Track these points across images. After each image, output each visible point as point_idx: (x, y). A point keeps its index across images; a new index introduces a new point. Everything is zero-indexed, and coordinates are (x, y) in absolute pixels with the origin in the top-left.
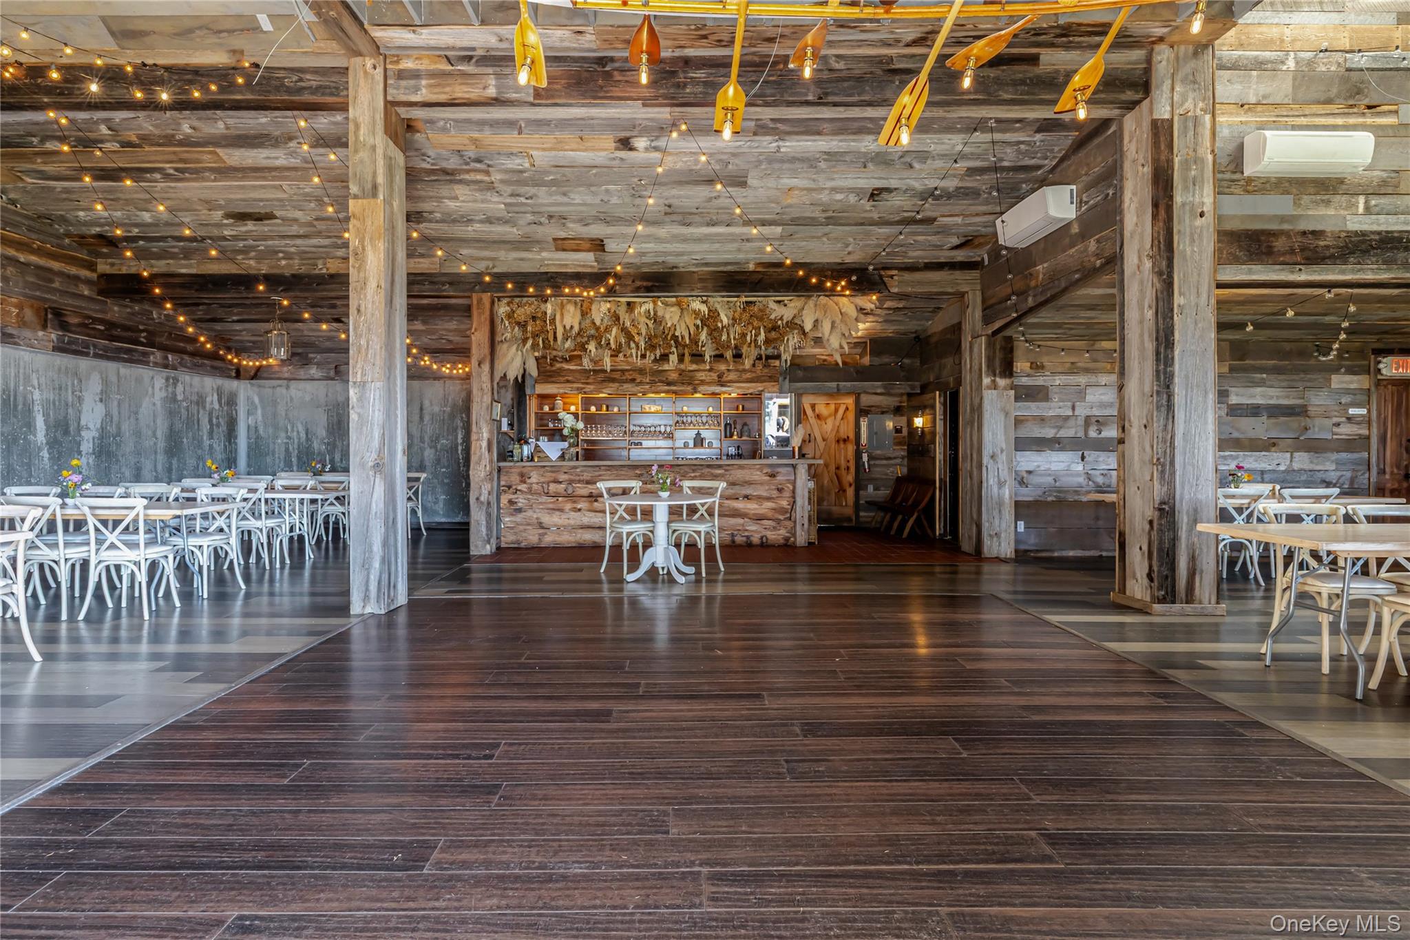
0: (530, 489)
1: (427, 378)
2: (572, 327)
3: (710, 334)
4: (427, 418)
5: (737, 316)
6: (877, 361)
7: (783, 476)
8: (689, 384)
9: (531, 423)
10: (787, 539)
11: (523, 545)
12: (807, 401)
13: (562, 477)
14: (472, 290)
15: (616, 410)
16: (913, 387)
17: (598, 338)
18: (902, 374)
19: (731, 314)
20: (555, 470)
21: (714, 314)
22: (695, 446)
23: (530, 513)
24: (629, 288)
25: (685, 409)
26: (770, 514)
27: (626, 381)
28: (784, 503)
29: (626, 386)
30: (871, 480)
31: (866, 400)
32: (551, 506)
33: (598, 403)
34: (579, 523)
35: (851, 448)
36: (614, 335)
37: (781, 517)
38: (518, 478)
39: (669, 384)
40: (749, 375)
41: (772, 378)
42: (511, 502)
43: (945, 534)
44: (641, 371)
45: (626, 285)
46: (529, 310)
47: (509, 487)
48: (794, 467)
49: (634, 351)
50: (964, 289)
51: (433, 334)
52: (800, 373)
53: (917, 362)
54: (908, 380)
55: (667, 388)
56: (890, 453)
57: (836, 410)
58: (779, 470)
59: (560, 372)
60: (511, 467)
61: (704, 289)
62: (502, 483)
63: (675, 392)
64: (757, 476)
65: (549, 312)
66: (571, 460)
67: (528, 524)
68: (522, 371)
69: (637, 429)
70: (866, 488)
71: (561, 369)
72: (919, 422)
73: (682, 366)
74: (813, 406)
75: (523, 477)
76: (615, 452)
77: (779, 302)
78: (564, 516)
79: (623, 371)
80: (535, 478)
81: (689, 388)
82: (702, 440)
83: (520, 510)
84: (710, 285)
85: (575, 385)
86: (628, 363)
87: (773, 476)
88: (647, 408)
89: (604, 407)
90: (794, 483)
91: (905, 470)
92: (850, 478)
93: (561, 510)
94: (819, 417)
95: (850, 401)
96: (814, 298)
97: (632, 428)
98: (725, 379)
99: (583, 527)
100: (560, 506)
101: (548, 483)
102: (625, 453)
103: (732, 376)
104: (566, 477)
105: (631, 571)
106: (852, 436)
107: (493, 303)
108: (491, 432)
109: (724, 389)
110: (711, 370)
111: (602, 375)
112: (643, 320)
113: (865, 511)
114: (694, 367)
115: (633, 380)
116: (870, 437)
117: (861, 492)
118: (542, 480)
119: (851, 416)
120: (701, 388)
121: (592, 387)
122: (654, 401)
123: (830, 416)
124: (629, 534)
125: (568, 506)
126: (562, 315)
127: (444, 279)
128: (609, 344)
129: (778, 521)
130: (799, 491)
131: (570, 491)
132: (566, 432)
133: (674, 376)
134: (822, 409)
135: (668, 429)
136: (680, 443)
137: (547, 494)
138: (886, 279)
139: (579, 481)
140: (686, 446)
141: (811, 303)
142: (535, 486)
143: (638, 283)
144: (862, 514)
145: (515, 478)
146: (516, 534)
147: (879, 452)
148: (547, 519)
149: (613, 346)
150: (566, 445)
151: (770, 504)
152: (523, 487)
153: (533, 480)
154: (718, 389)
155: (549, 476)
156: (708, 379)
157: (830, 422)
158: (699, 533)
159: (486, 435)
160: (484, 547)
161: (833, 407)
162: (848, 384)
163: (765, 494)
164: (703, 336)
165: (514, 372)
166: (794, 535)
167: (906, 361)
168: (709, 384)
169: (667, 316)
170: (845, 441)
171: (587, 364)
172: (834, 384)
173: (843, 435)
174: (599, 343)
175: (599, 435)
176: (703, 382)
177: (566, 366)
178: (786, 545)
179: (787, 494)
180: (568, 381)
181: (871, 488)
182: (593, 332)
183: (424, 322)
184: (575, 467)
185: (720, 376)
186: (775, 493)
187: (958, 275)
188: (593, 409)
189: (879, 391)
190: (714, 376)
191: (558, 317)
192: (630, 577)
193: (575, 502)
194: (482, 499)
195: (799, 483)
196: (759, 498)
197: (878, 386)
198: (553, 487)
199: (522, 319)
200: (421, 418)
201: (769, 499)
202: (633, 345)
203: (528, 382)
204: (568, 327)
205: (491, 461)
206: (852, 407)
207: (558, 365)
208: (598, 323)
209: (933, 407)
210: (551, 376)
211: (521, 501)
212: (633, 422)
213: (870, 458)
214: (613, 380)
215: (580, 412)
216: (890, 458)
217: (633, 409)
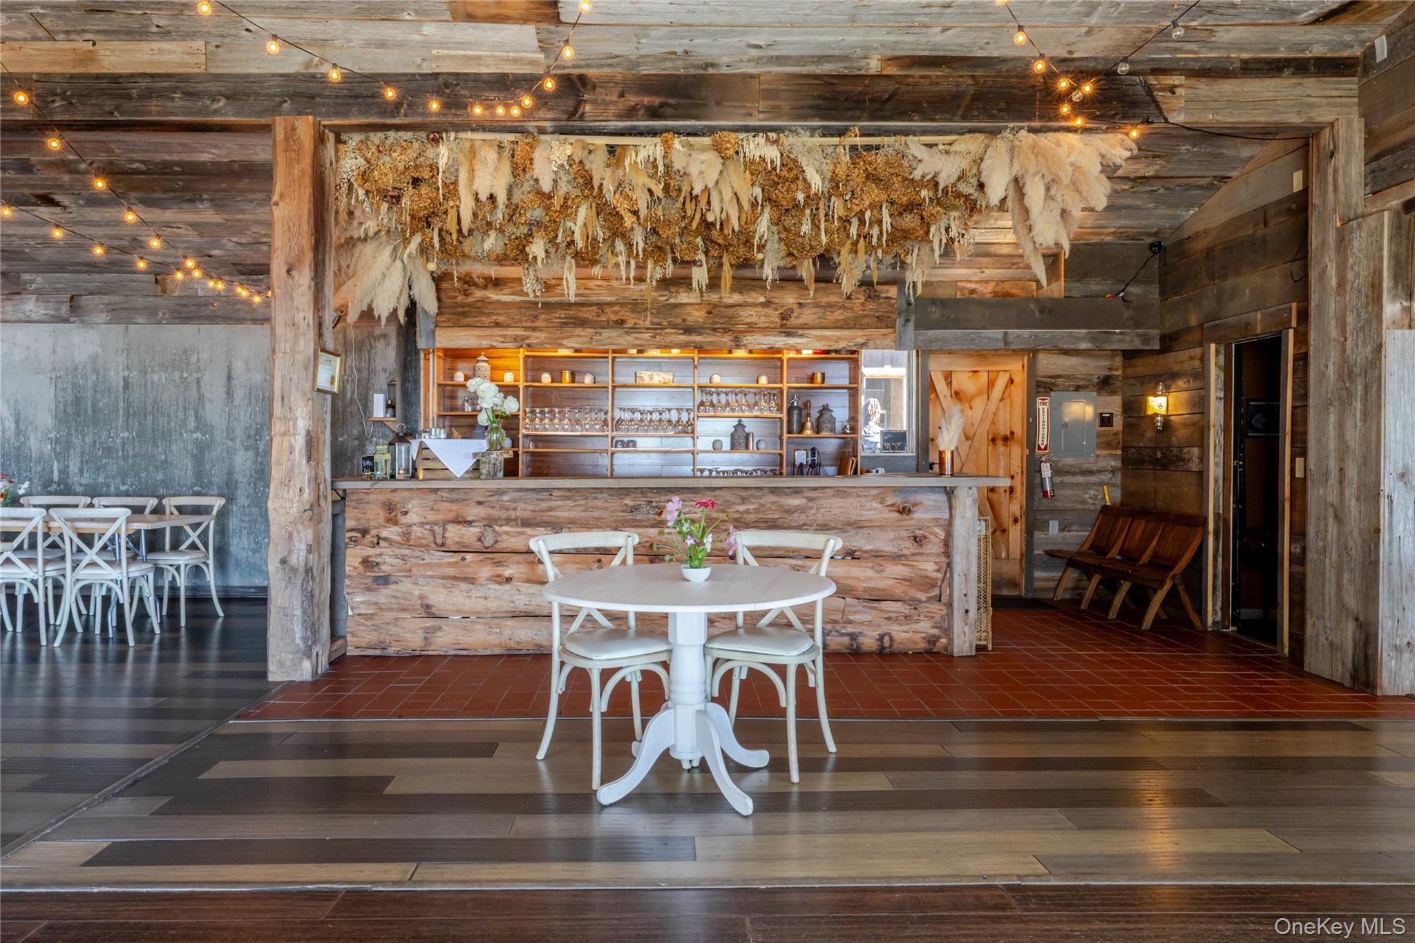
0: (406, 536)
1: (240, 321)
2: (492, 198)
3: (776, 222)
4: (239, 394)
5: (841, 172)
6: (1079, 289)
7: (929, 509)
8: (726, 331)
9: (430, 403)
10: (932, 640)
11: (391, 651)
12: (937, 366)
13: (473, 512)
14: (276, 110)
15: (588, 380)
16: (1146, 339)
17: (549, 227)
18: (1127, 314)
19: (828, 168)
20: (458, 496)
21: (791, 171)
22: (734, 447)
23: (406, 586)
24: (612, 110)
25: (717, 379)
26: (899, 590)
27: (607, 325)
28: (929, 567)
29: (606, 333)
30: (1054, 512)
31: (1049, 364)
32: (450, 571)
33: (555, 366)
34: (506, 606)
35: (1017, 454)
36: (582, 222)
37: (922, 596)
38: (382, 515)
39: (688, 330)
40: (839, 315)
41: (883, 321)
42: (367, 563)
43: (1223, 623)
44: (636, 306)
45: (607, 103)
46: (401, 159)
47: (364, 532)
48: (949, 493)
49: (622, 259)
50: (1324, 116)
51: (241, 233)
52: (935, 312)
53: (1154, 293)
54: (1138, 325)
55: (683, 338)
56: (1090, 462)
57: (991, 384)
58: (919, 498)
59: (480, 308)
60: (367, 492)
61: (775, 112)
62: (350, 523)
63: (700, 348)
64: (874, 511)
65: (442, 163)
66: (492, 476)
67: (403, 610)
68: (404, 303)
69: (627, 416)
70: (1045, 526)
71: (484, 301)
72: (1157, 404)
73: (713, 297)
74: (948, 377)
75: (392, 512)
76: (588, 460)
77: (930, 146)
78: (476, 592)
79: (601, 306)
80: (416, 513)
81: (727, 339)
82: (747, 436)
83: (385, 580)
84: (785, 105)
85: (511, 332)
86: (611, 289)
87: (905, 511)
88: (646, 376)
89: (567, 376)
90: (949, 527)
91: (1118, 494)
92: (1015, 507)
93: (471, 580)
94: (957, 395)
95: (1016, 368)
96: (1007, 134)
97: (618, 414)
98: (793, 321)
99: (516, 615)
100: (469, 571)
101: (445, 523)
102: (604, 461)
103: (808, 316)
104: (481, 511)
105: (609, 776)
106: (1019, 429)
107: (320, 140)
108: (316, 418)
109: (792, 341)
110: (767, 304)
111: (562, 313)
112: (642, 180)
113: (1045, 567)
114: (736, 298)
115: (620, 323)
116: (1052, 434)
117: (1038, 535)
118: (432, 517)
119: (1019, 395)
120: (749, 339)
121: (542, 336)
122: (657, 365)
123: (979, 393)
124: (606, 675)
125: (486, 571)
126: (472, 171)
127: (214, 87)
128: (571, 243)
129: (915, 604)
130: (959, 543)
131: (489, 541)
132: (483, 419)
133: (697, 316)
134: (964, 381)
135: (685, 417)
136: (704, 443)
137: (442, 547)
138: (1159, 95)
139: (508, 521)
140: (717, 447)
141: (1000, 145)
142: (417, 531)
143: (632, 99)
144: (1038, 574)
145: (374, 515)
146: (377, 628)
147: (1069, 461)
148: (440, 598)
149: (580, 244)
150: (481, 445)
151: (899, 570)
152: (391, 532)
153: (413, 518)
154: (779, 341)
155: (447, 510)
156: (762, 321)
157: (979, 404)
158: (781, 670)
159: (302, 424)
160: (296, 665)
161: (984, 378)
162: (1026, 333)
163: (888, 548)
164: (763, 226)
165: (387, 301)
166: (948, 632)
167: (1134, 290)
168: (764, 330)
169: (694, 170)
170: (1006, 439)
171: (531, 287)
172: (997, 334)
173: (1003, 430)
174: (552, 241)
175: (557, 426)
176: (752, 328)
177: (493, 295)
178: (929, 652)
179: (934, 547)
180: (497, 325)
181: (1054, 526)
182: (538, 213)
183: (218, 205)
184: (499, 492)
185: (784, 317)
186: (908, 547)
187: (1311, 86)
188: (546, 378)
189: (1083, 346)
190: (774, 316)
191: (463, 176)
192: (609, 794)
193: (499, 563)
194: (293, 560)
195: (960, 528)
196: (877, 555)
197: (1080, 337)
198: (454, 533)
199: (389, 181)
200: (229, 393)
201: (897, 558)
202: (620, 246)
203: (422, 325)
204: (483, 197)
205: (316, 480)
206: (1020, 377)
207: (479, 294)
208: (546, 186)
209: (1201, 375)
210: (464, 314)
211: (389, 560)
212: (618, 403)
213: (1057, 471)
214: (583, 323)
215: (521, 385)
216: (1091, 472)
217: (620, 379)
